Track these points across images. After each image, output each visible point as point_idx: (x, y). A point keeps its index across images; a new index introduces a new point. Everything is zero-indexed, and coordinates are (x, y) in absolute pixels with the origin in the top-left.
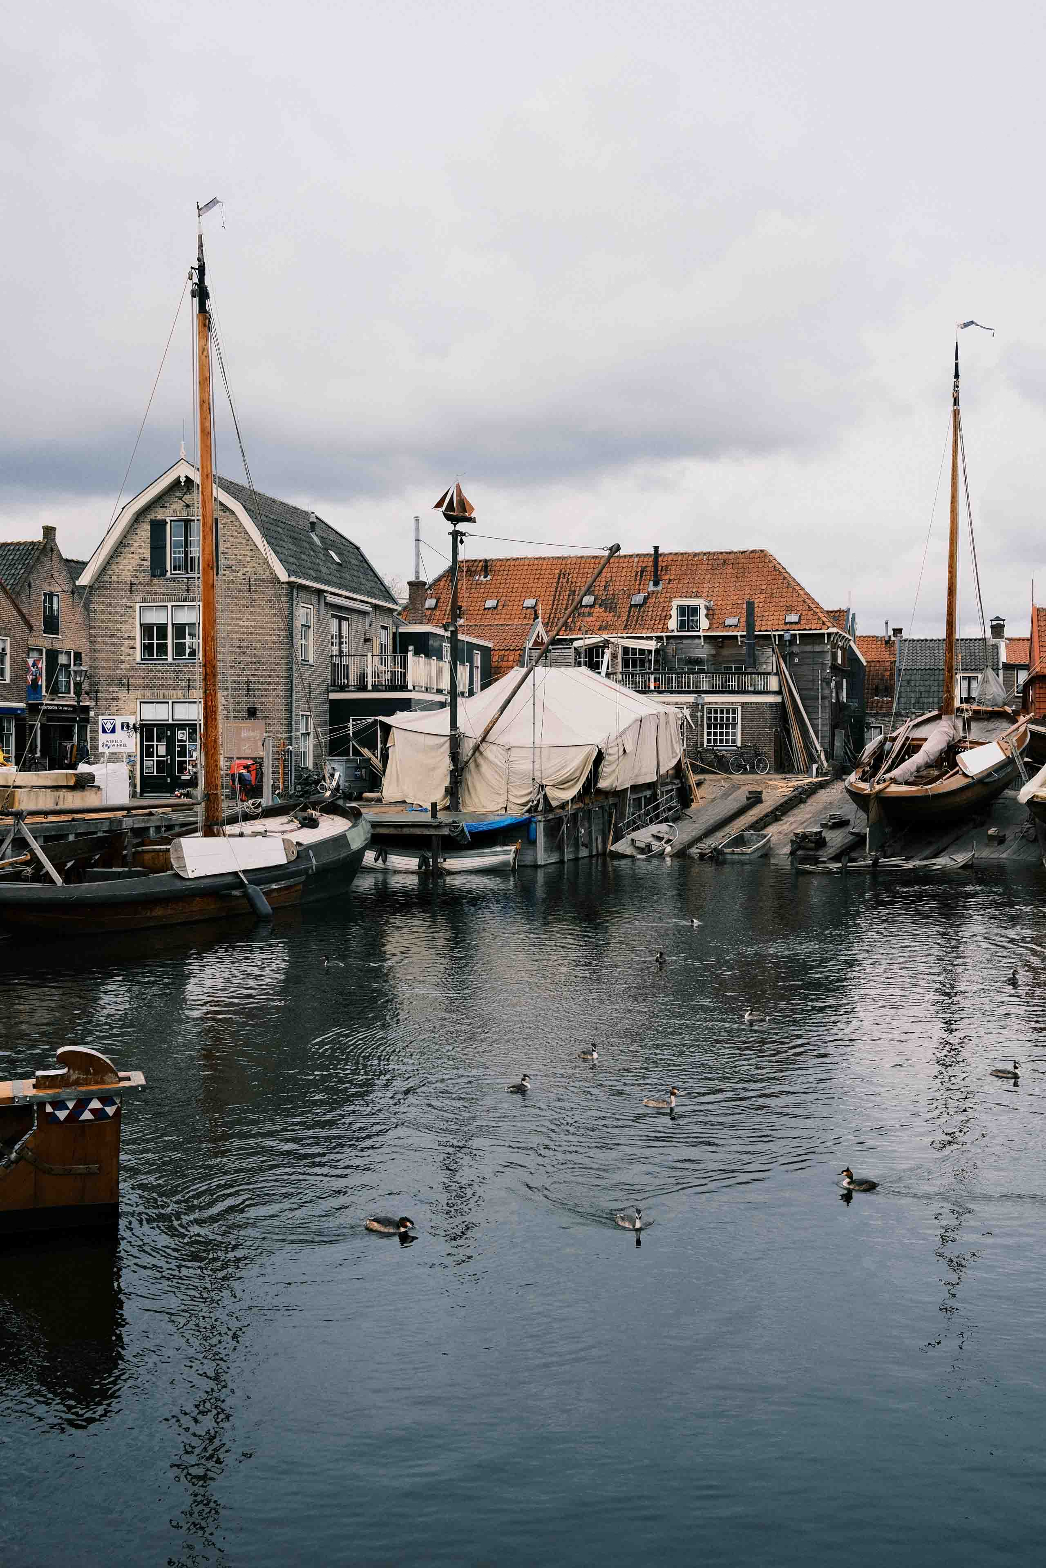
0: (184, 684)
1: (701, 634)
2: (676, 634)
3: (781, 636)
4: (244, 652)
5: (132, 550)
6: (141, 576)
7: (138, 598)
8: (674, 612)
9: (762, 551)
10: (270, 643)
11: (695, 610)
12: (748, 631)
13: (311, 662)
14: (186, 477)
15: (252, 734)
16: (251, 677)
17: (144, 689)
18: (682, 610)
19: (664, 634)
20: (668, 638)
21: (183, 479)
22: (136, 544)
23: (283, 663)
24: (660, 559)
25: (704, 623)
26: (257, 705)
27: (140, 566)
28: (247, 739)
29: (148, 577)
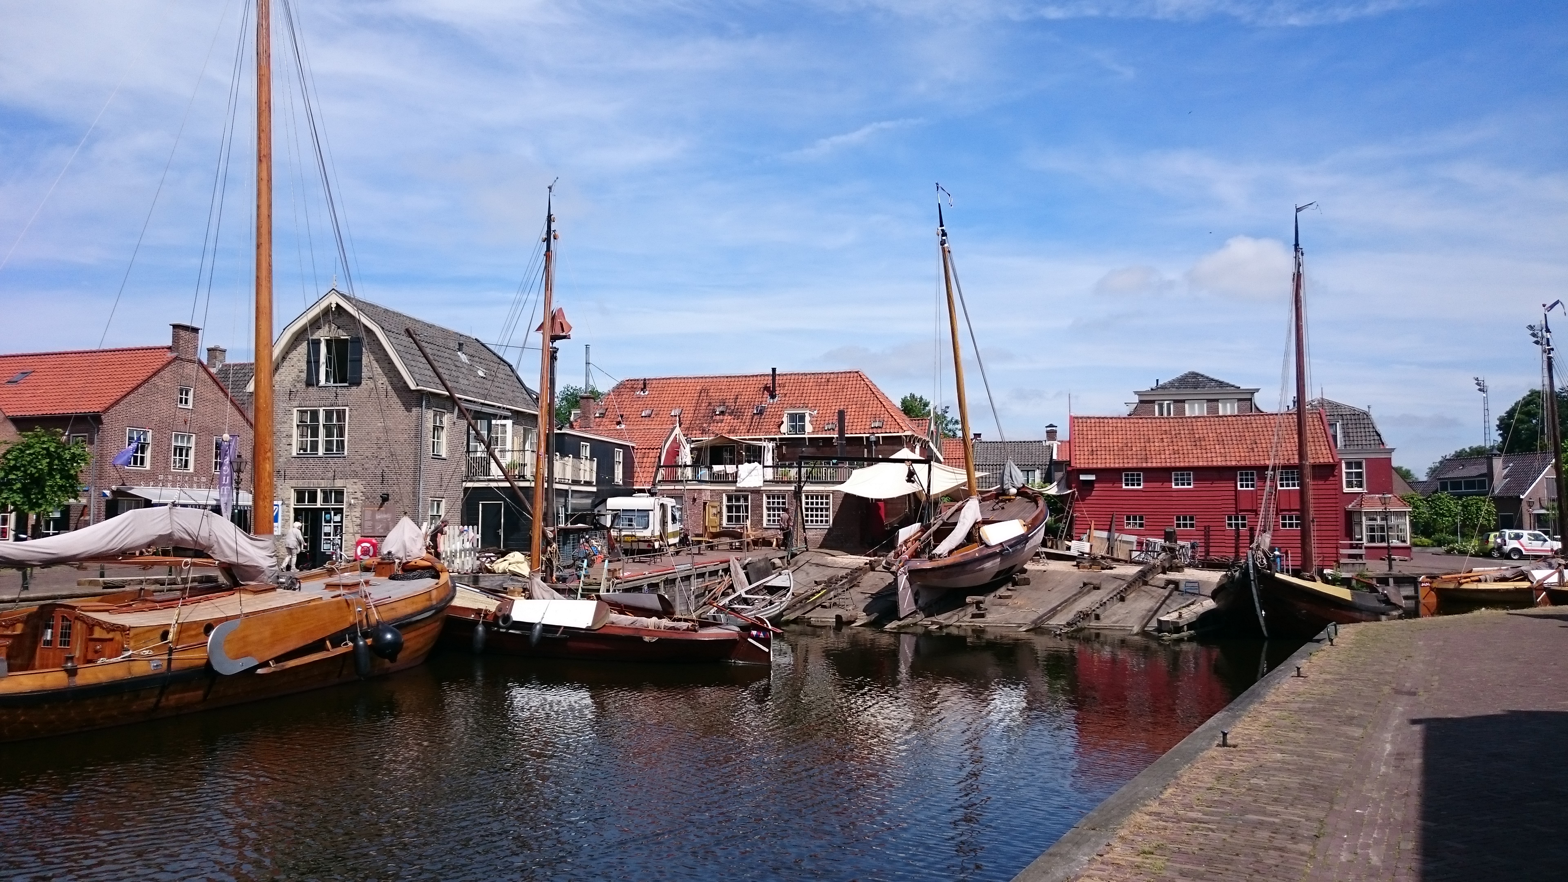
0: (331, 475)
1: (806, 436)
2: (787, 436)
3: (868, 438)
4: (380, 448)
5: (292, 364)
6: (298, 385)
7: (296, 403)
8: (785, 419)
9: (857, 372)
10: (402, 440)
11: (802, 418)
12: (839, 434)
13: (444, 456)
14: (337, 304)
15: (385, 516)
16: (385, 469)
17: (297, 479)
18: (792, 417)
19: (777, 437)
20: (781, 439)
21: (334, 306)
22: (295, 359)
23: (412, 457)
24: (777, 378)
25: (809, 428)
26: (390, 492)
27: (298, 376)
28: (381, 521)
29: (304, 386)
